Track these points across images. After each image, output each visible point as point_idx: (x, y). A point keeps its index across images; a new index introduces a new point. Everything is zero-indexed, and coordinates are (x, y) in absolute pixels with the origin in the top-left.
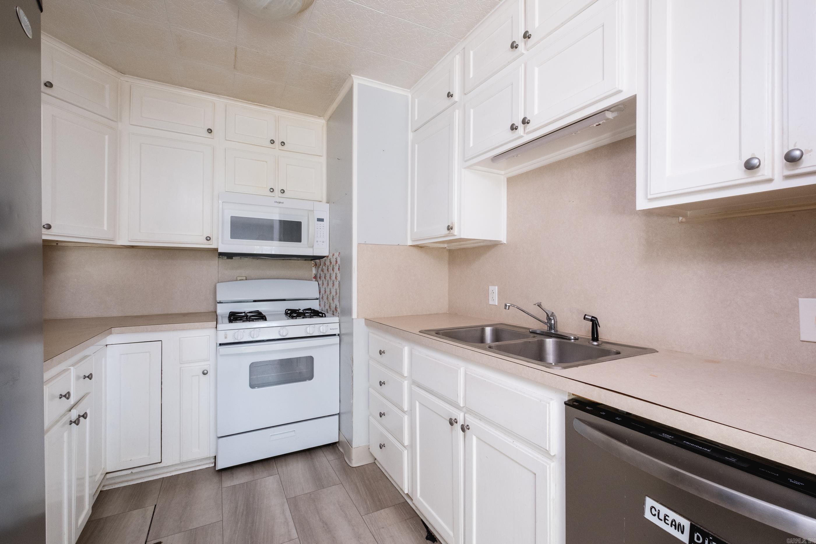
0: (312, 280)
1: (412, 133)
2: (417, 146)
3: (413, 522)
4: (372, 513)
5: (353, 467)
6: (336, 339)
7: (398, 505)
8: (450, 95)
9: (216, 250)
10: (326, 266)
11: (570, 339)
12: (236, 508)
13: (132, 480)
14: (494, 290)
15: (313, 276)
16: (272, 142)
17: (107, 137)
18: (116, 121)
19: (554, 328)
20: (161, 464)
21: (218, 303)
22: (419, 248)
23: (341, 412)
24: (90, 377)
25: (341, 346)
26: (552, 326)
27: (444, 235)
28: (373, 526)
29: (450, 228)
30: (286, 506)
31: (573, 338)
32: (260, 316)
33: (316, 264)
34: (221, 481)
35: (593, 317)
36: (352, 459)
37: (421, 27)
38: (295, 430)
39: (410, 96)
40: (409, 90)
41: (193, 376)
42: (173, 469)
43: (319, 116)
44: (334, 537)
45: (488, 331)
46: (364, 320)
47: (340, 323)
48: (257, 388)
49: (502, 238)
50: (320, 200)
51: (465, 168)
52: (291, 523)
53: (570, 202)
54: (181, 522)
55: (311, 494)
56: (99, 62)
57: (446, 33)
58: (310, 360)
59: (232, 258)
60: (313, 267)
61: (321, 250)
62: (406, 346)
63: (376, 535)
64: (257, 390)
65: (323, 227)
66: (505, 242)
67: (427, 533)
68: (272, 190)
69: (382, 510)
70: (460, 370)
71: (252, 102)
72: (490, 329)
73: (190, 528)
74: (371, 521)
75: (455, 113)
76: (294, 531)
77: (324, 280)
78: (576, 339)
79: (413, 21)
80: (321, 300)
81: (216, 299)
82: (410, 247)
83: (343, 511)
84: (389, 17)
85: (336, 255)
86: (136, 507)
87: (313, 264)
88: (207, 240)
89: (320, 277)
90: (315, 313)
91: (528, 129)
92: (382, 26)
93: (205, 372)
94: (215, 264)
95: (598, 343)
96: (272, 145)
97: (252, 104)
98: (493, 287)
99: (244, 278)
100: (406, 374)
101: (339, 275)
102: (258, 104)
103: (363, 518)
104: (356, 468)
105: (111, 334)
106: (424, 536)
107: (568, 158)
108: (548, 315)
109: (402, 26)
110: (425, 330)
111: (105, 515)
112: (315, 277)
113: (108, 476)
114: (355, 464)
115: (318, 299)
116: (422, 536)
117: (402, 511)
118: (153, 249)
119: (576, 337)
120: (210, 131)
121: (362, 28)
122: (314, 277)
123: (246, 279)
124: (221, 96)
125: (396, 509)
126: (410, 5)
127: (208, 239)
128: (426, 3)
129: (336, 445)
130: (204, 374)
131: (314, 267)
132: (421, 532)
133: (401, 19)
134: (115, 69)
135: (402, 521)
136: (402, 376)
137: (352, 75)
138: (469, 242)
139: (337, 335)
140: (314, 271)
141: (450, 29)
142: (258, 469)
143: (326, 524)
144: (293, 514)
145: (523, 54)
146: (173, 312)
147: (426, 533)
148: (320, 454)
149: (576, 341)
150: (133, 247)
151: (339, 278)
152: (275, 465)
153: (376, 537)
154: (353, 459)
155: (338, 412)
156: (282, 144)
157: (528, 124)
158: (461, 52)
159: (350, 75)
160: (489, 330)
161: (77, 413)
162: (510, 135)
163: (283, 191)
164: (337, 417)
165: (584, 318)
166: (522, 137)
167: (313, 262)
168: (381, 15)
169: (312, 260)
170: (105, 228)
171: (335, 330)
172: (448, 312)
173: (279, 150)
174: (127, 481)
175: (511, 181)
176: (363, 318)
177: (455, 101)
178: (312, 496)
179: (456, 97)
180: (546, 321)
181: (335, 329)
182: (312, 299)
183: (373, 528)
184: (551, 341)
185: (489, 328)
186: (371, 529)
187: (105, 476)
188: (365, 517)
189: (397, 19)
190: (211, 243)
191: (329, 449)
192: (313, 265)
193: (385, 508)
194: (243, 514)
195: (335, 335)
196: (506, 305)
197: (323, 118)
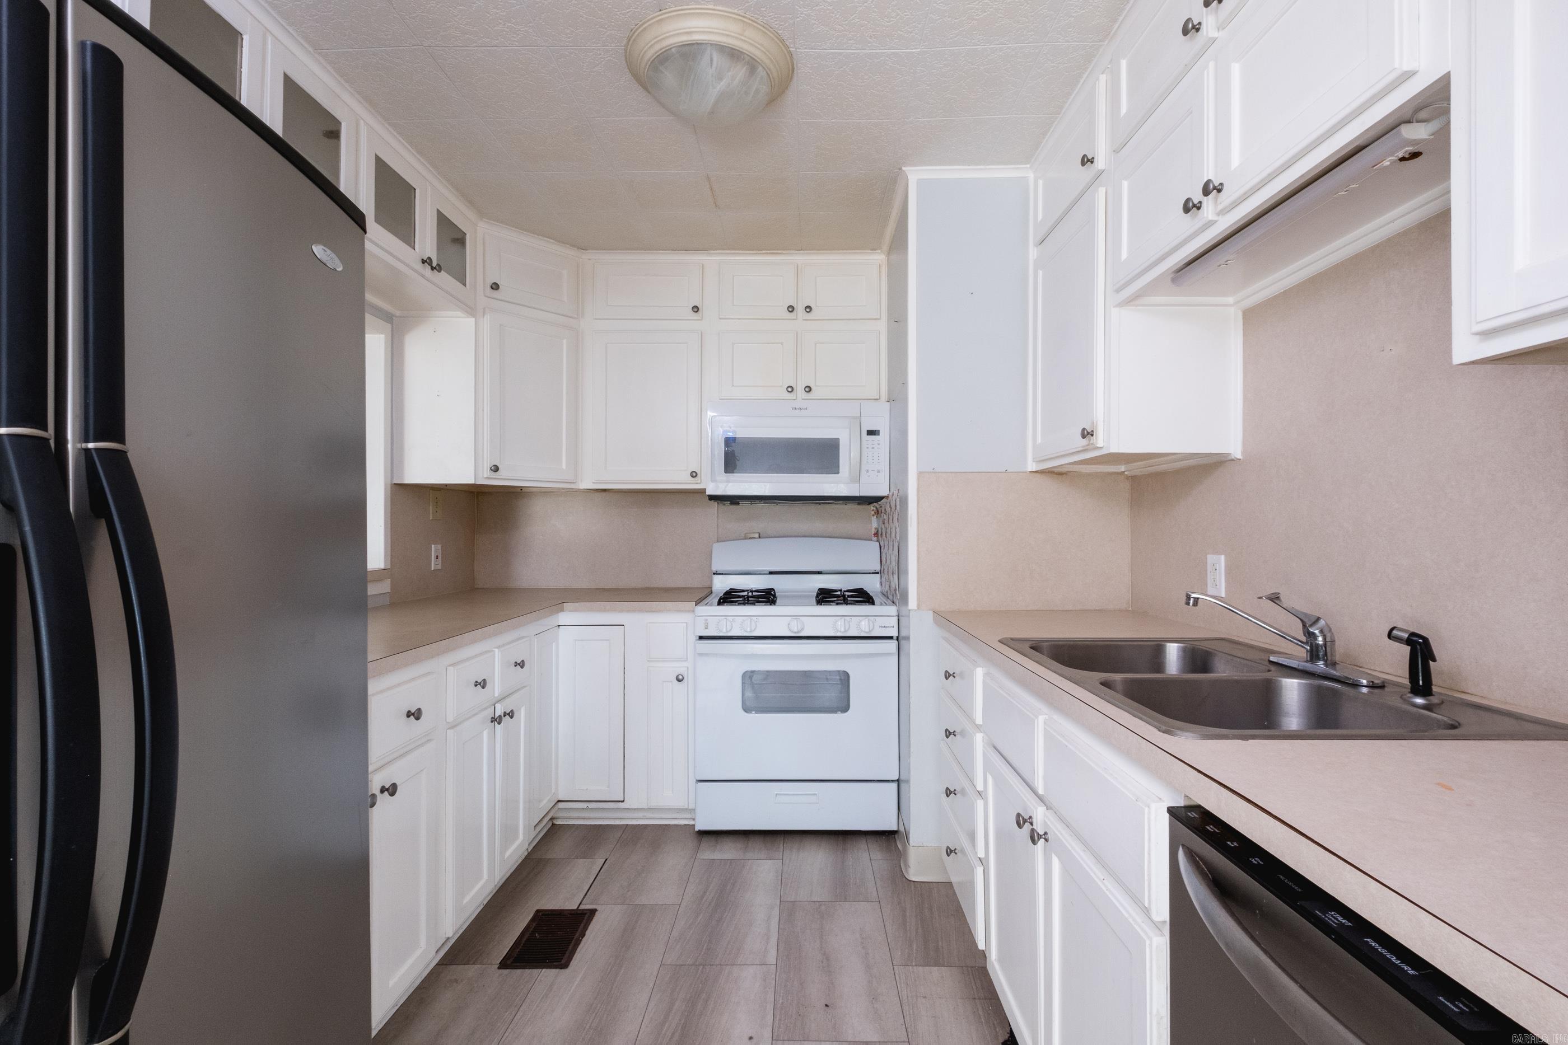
0: (872, 540)
1: (1035, 248)
2: (1040, 273)
3: (989, 1008)
4: (915, 967)
5: (910, 881)
6: (892, 645)
7: (969, 969)
8: (1086, 161)
9: (703, 491)
10: (887, 513)
11: (1356, 685)
12: (705, 892)
13: (589, 818)
14: (1218, 564)
15: (873, 531)
16: (791, 309)
17: (565, 341)
18: (576, 318)
19: (1326, 654)
20: (623, 803)
21: (714, 574)
22: (1055, 476)
23: (902, 778)
24: (521, 664)
25: (901, 658)
26: (1317, 651)
27: (1082, 449)
28: (907, 988)
29: (1086, 434)
30: (776, 911)
31: (1365, 682)
32: (768, 597)
33: (878, 511)
34: (697, 850)
35: (1413, 634)
36: (909, 867)
37: (1005, 48)
38: (816, 793)
39: (1031, 176)
40: (1028, 166)
41: (665, 682)
42: (640, 815)
43: (872, 250)
44: (832, 984)
45: (1173, 652)
46: (931, 613)
47: (898, 616)
48: (754, 712)
49: (1234, 448)
50: (875, 398)
51: (1121, 305)
52: (774, 940)
53: (1383, 351)
54: (628, 891)
55: (821, 905)
56: (554, 241)
57: (1064, 41)
58: (844, 678)
59: (738, 504)
60: (873, 515)
61: (876, 486)
62: (980, 667)
63: (907, 1004)
64: (753, 716)
65: (879, 444)
66: (1239, 456)
67: (1008, 1035)
68: (790, 389)
69: (936, 968)
70: (1038, 721)
71: (759, 251)
72: (1178, 646)
73: (637, 903)
74: (906, 979)
75: (1096, 195)
76: (773, 953)
77: (885, 538)
78: (1372, 686)
79: (983, 42)
80: (882, 574)
81: (711, 567)
82: (1034, 474)
83: (863, 948)
84: (932, 53)
85: (896, 493)
86: (584, 856)
87: (873, 510)
88: (693, 477)
89: (881, 534)
90: (863, 597)
91: (1221, 203)
92: (925, 73)
93: (680, 677)
94: (713, 514)
95: (1427, 700)
96: (792, 315)
97: (759, 254)
98: (1215, 557)
99: (757, 535)
100: (979, 721)
101: (898, 530)
102: (768, 252)
103: (895, 970)
104: (916, 883)
105: (563, 611)
106: (1000, 1038)
107: (1378, 246)
108: (1304, 626)
109: (963, 59)
110: (1012, 639)
111: (549, 856)
112: (876, 534)
113: (561, 805)
114: (914, 875)
115: (878, 573)
116: (996, 1037)
117: (973, 982)
118: (629, 492)
119: (1376, 681)
120: (696, 310)
121: (890, 86)
122: (874, 534)
123: (760, 537)
124: (712, 252)
125: (963, 973)
126: (964, 18)
127: (694, 475)
128: (996, 5)
129: (894, 837)
130: (679, 680)
131: (875, 516)
132: (997, 1030)
133: (957, 48)
134: (574, 246)
135: (966, 998)
136: (973, 721)
137: (904, 168)
138: (1162, 459)
139: (895, 638)
140: (874, 523)
141: (1071, 31)
142: (756, 843)
143: (828, 959)
144: (781, 927)
145: (1214, 40)
146: (656, 586)
147: (1006, 1034)
148: (862, 844)
149: (1376, 691)
150: (604, 490)
151: (898, 538)
152: (781, 845)
153: (906, 1008)
154: (911, 866)
155: (897, 778)
156: (808, 310)
157: (1220, 194)
158: (1109, 66)
159: (900, 169)
160: (1176, 648)
161: (501, 709)
162: (1188, 223)
163: (808, 389)
164: (895, 785)
165: (1390, 635)
166: (1211, 223)
167: (872, 508)
168: (916, 55)
169: (870, 503)
170: (564, 467)
171: (890, 629)
172: (1130, 609)
173: (804, 320)
174: (584, 818)
175: (1251, 316)
176: (930, 610)
177: (1099, 170)
178: (823, 907)
179: (1100, 163)
180: (1304, 639)
181: (889, 627)
182: (870, 573)
183: (907, 991)
184: (1296, 685)
185: (1176, 645)
186: (902, 991)
187: (556, 804)
188: (898, 968)
189: (950, 50)
190: (699, 482)
191: (878, 840)
192: (873, 513)
193: (943, 966)
194: (710, 904)
195: (891, 638)
196: (1188, 597)
197: (879, 251)
